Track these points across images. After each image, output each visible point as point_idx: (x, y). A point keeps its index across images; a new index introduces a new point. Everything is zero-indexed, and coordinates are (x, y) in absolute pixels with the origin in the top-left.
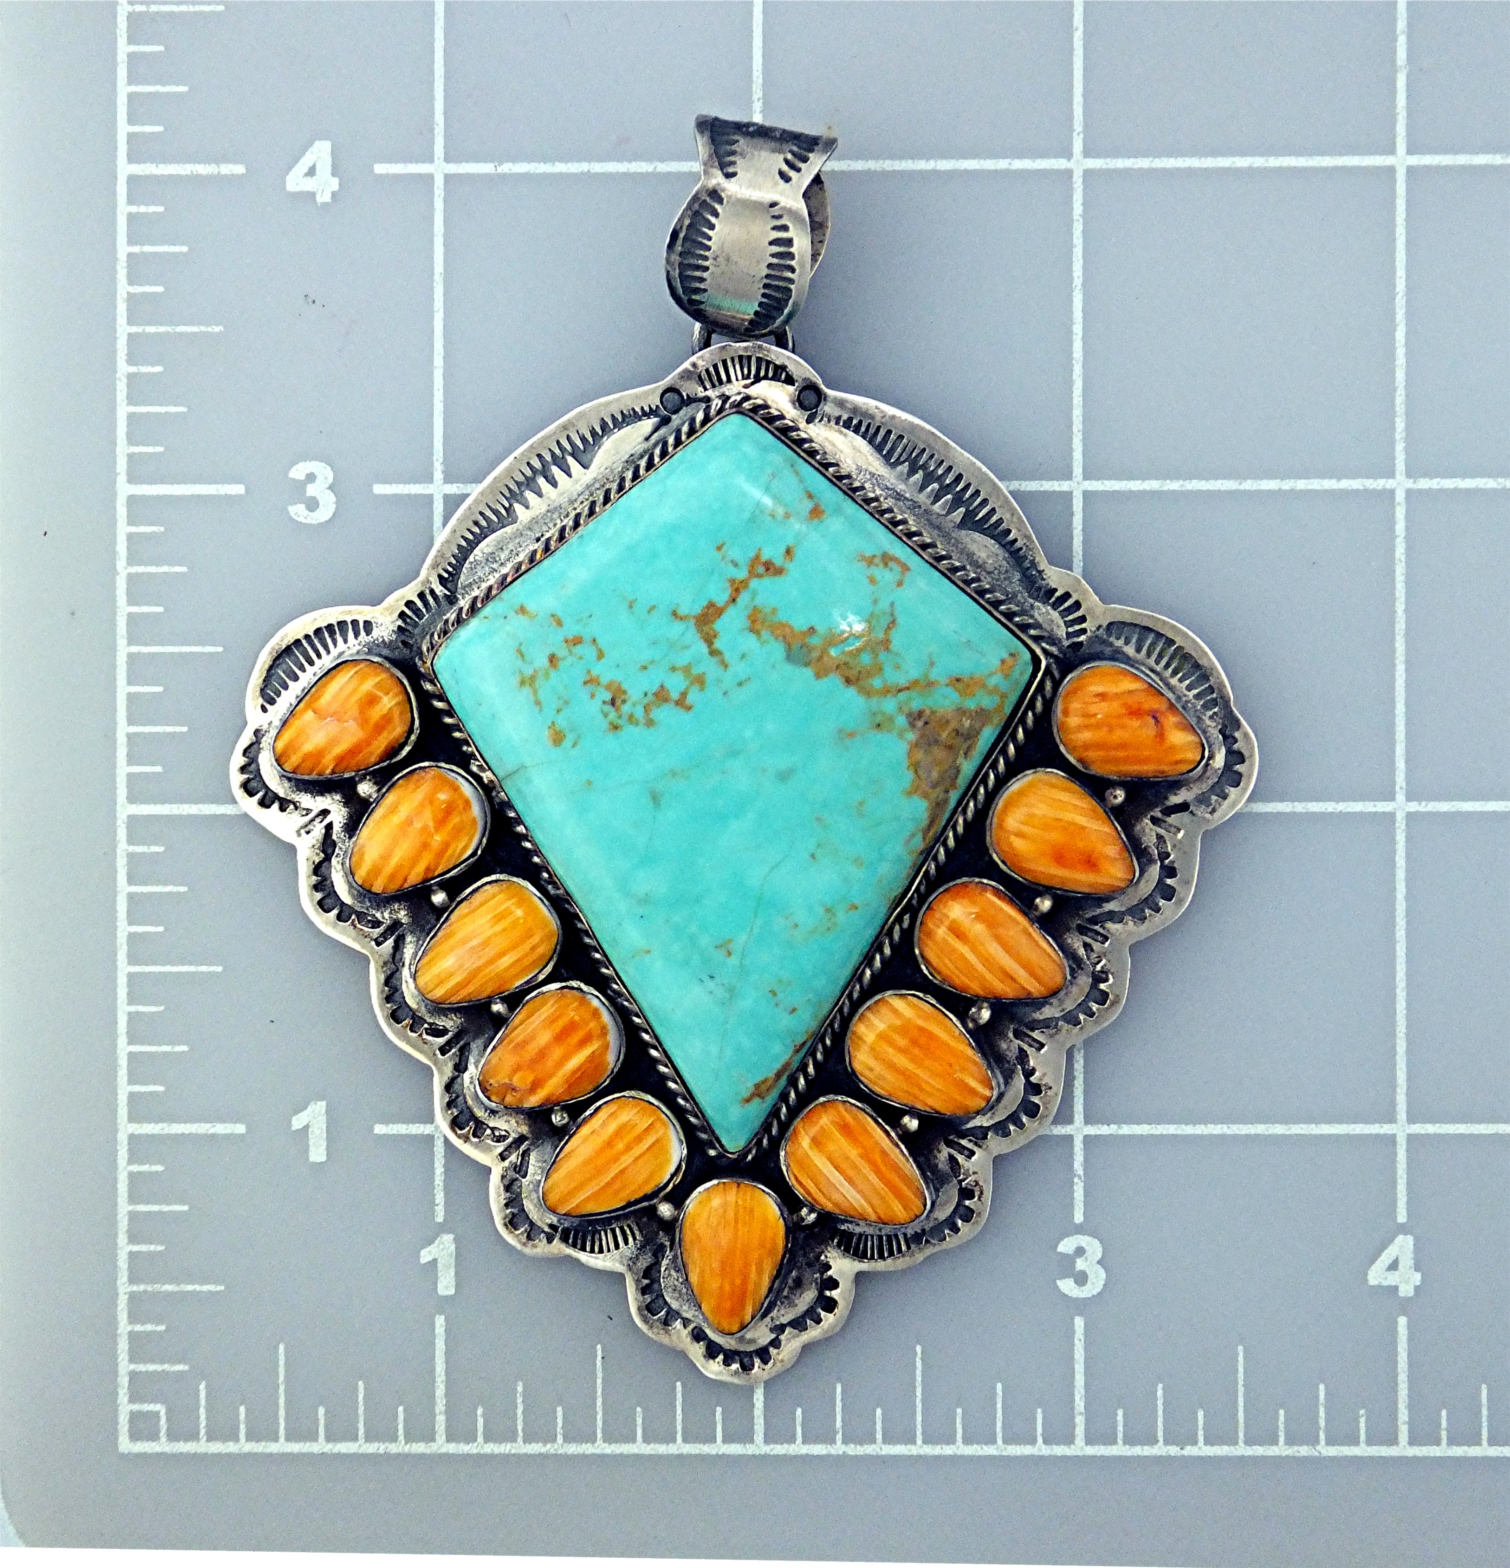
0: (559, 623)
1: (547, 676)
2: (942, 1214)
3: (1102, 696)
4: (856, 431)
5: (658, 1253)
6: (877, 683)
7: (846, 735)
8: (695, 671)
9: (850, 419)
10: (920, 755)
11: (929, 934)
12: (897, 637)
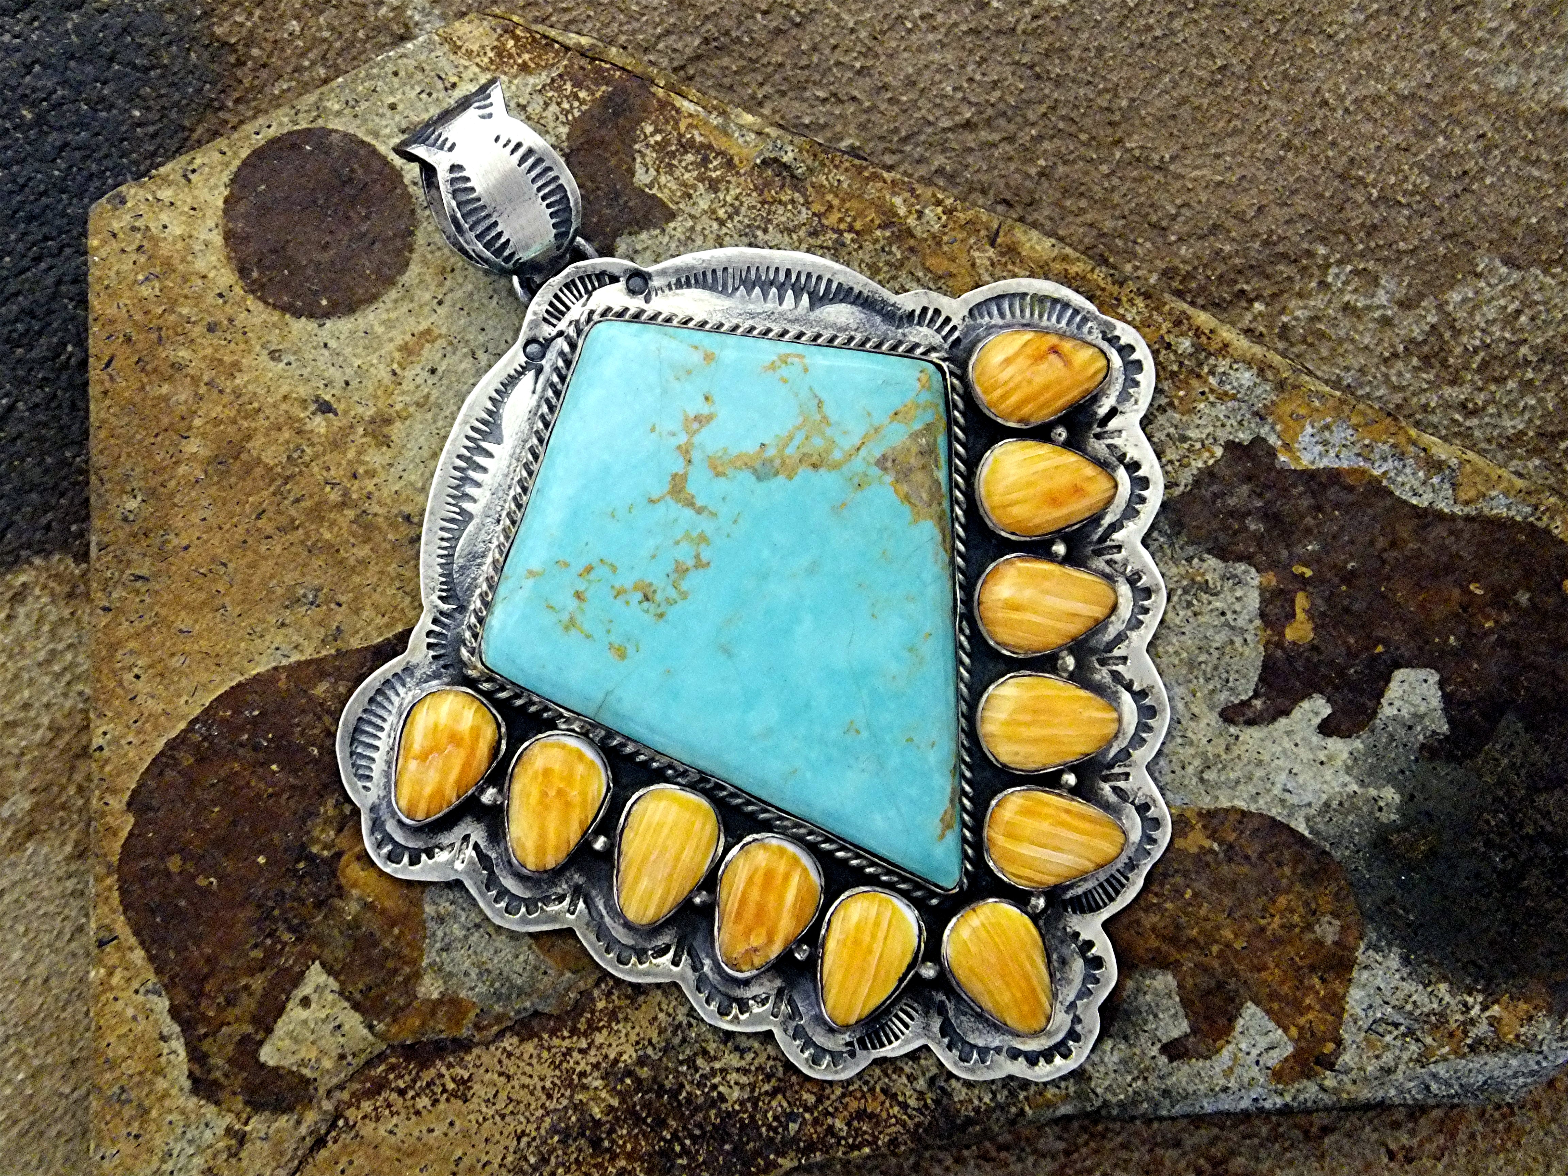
0: (567, 565)
1: (582, 611)
2: (1136, 835)
3: (1008, 361)
4: (688, 285)
5: (941, 1010)
6: (837, 455)
7: (839, 509)
8: (695, 534)
9: (679, 280)
10: (905, 488)
11: (993, 623)
12: (830, 410)
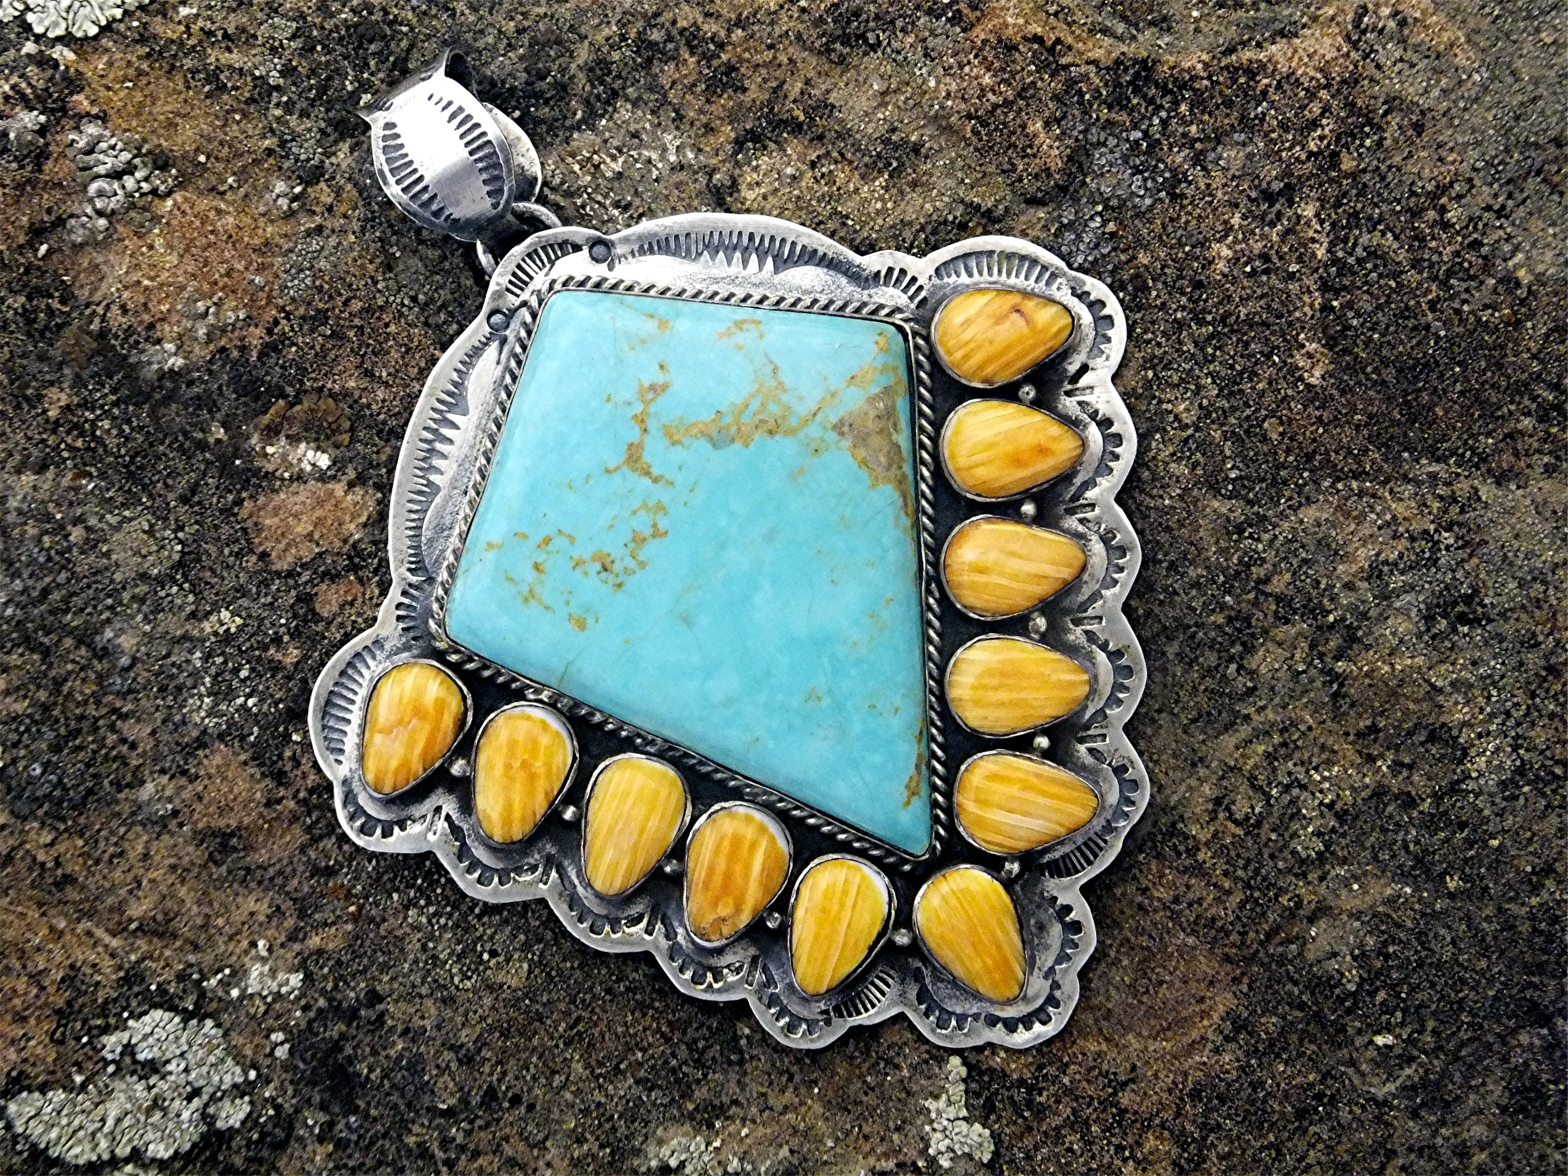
0: (525, 536)
1: (542, 582)
2: (1113, 798)
3: (970, 321)
4: (651, 251)
5: (918, 977)
6: (793, 422)
7: (795, 475)
8: (651, 503)
9: (641, 247)
10: (862, 453)
11: (960, 585)
12: (786, 376)
